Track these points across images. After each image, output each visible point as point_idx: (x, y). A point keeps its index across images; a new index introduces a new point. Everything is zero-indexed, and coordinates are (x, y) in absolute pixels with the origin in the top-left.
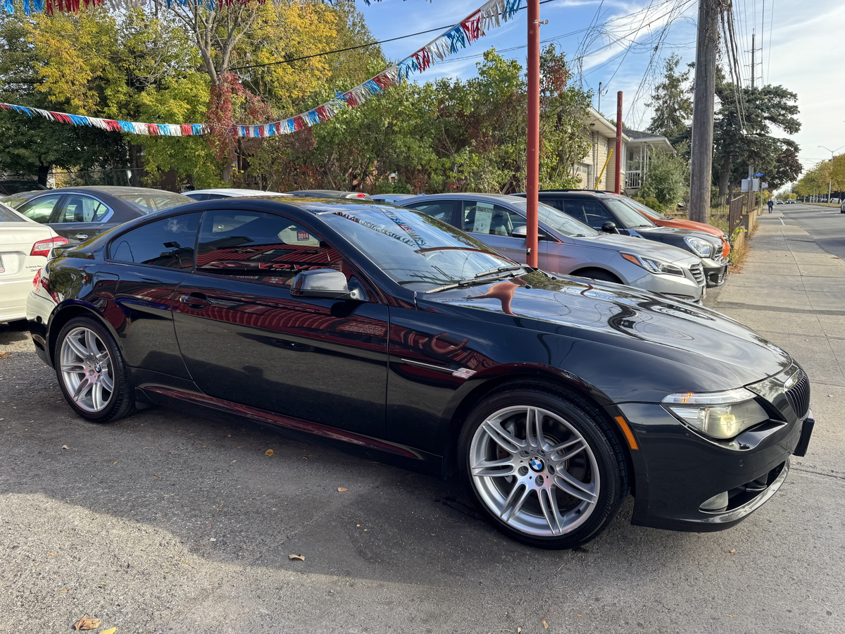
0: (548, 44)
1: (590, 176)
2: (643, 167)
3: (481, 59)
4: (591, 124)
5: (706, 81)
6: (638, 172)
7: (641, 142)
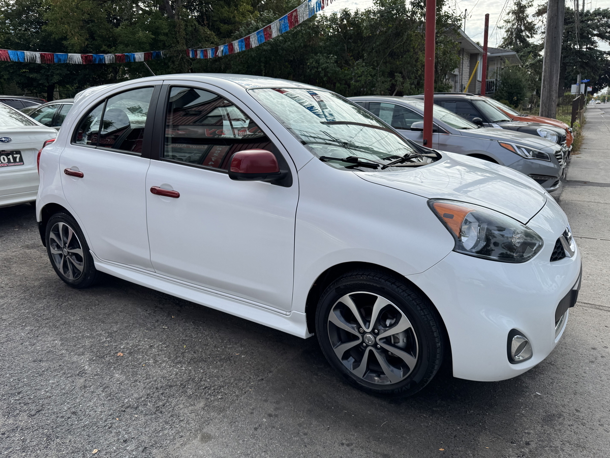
2: (497, 76)
7: (496, 57)
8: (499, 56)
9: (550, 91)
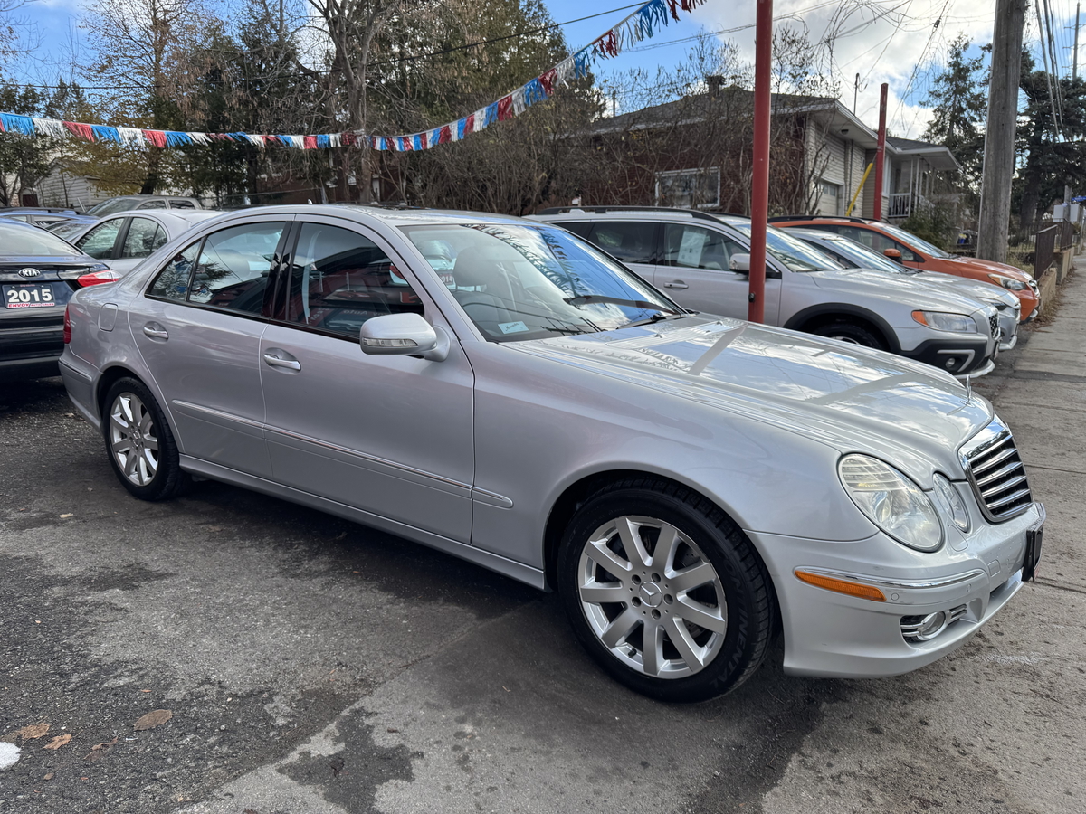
1: (840, 200)
2: (914, 188)
4: (843, 131)
5: (1007, 67)
7: (913, 155)
8: (919, 155)
9: (995, 215)
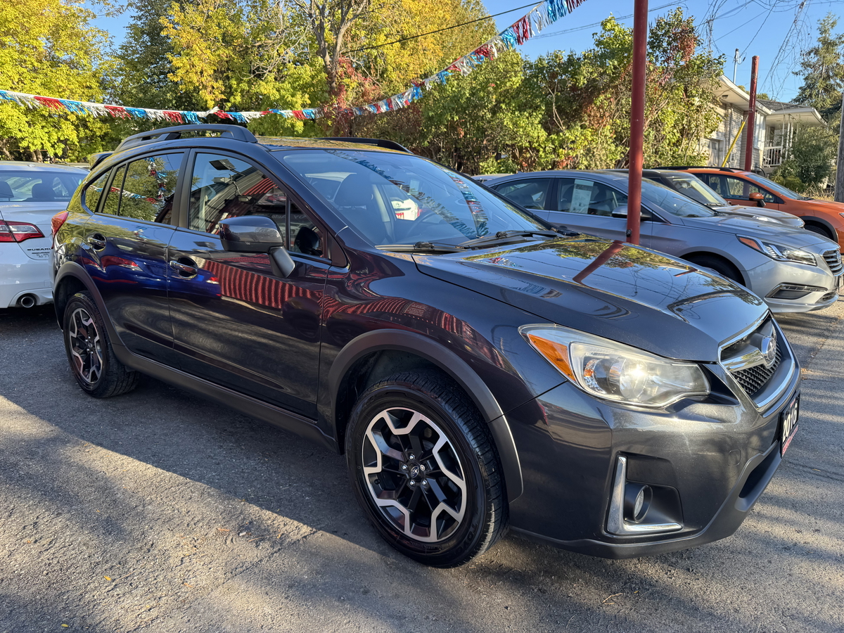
0: (674, 8)
1: (720, 153)
2: (785, 142)
3: (599, 30)
4: (723, 96)
6: (778, 147)
7: (785, 115)
8: (789, 115)
